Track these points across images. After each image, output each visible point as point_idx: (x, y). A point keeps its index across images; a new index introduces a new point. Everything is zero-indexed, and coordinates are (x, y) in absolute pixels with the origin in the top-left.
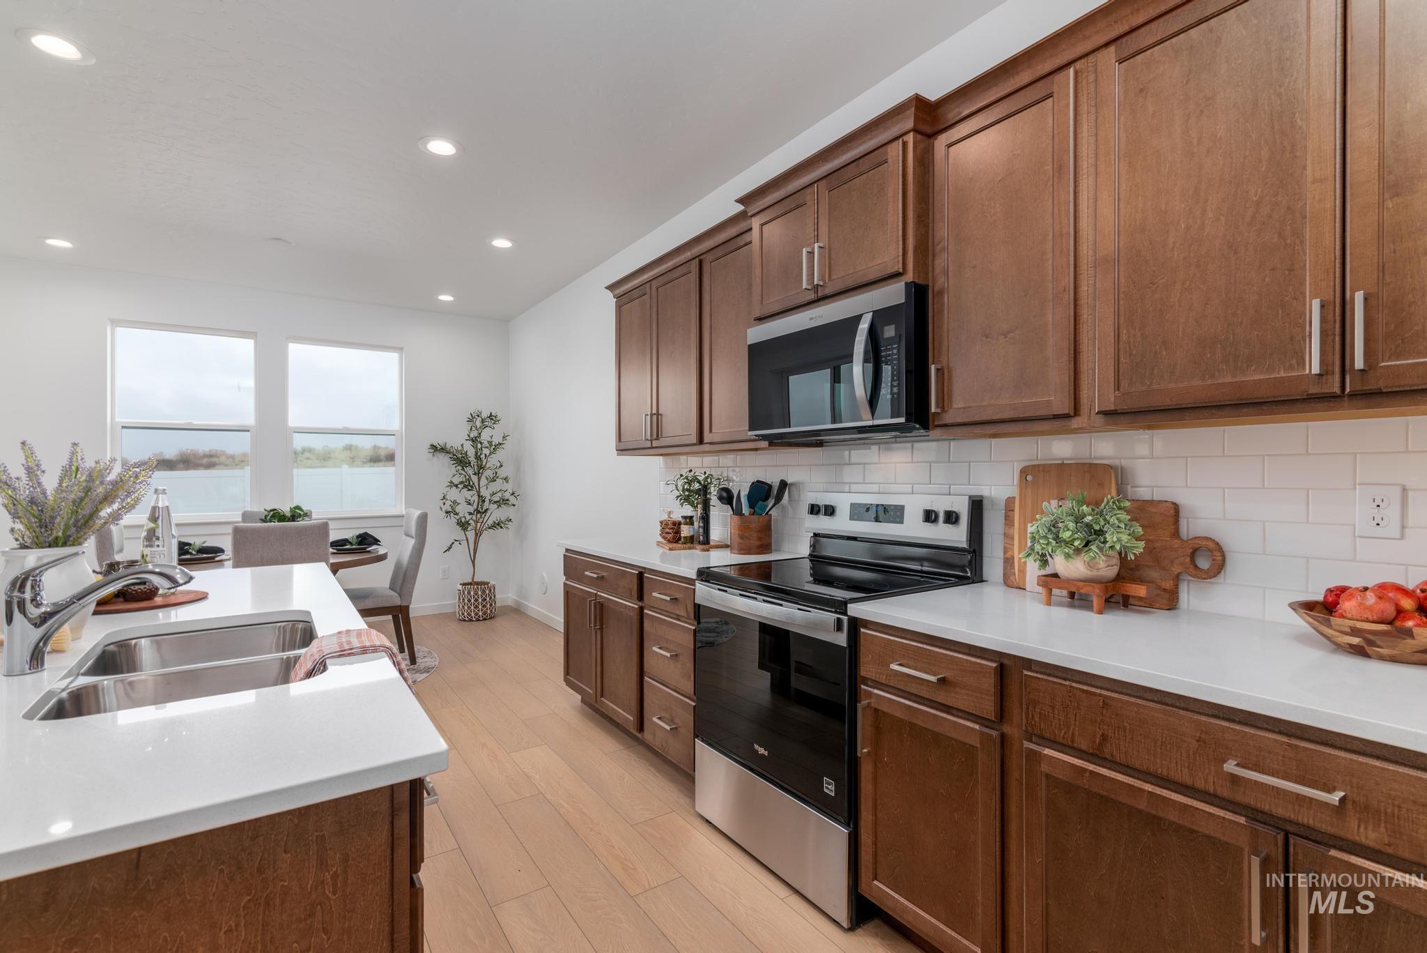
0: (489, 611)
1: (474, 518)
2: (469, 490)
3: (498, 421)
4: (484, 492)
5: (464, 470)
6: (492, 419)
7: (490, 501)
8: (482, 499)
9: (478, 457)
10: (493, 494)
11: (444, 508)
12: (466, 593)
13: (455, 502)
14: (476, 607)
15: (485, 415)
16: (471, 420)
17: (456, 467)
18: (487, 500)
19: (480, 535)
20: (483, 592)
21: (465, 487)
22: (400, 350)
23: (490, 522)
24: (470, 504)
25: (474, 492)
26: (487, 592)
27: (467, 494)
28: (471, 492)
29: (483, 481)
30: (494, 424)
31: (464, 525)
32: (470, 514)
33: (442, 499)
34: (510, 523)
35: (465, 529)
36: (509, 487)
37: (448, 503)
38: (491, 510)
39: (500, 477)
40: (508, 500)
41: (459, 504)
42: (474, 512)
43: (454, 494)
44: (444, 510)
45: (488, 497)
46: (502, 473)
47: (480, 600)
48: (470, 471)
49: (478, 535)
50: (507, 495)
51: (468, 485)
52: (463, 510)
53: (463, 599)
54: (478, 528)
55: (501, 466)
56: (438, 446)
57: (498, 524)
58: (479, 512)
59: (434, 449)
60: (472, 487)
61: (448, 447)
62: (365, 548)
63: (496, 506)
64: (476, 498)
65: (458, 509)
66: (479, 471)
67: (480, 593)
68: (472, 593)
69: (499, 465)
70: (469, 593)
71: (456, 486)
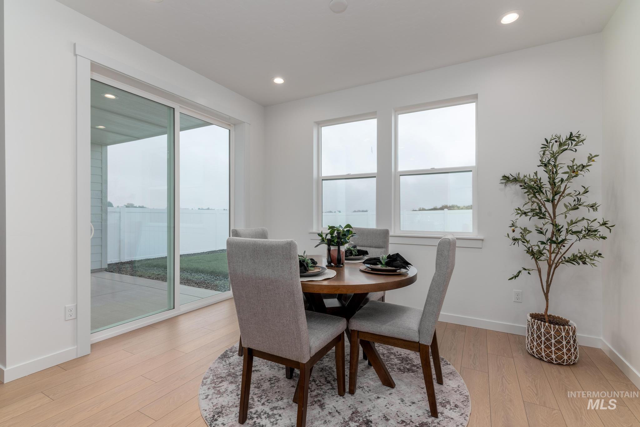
0: (566, 357)
1: (548, 247)
2: (541, 218)
3: (582, 141)
4: (561, 221)
5: (536, 197)
6: (574, 140)
7: (567, 231)
8: (557, 229)
9: (553, 183)
10: (572, 223)
11: (512, 235)
12: (535, 327)
13: (525, 230)
14: (548, 347)
15: (563, 139)
16: (546, 145)
17: (528, 195)
18: (564, 230)
19: (556, 267)
20: (558, 332)
21: (537, 214)
22: (473, 98)
23: (569, 255)
24: (541, 233)
25: (548, 220)
26: (563, 334)
27: (540, 223)
28: (543, 221)
29: (561, 208)
30: (576, 145)
31: (536, 255)
32: (543, 243)
33: (511, 227)
34: (600, 259)
35: (537, 259)
36: (599, 216)
37: (518, 231)
38: (570, 243)
39: (585, 204)
40: (596, 231)
41: (531, 232)
42: (548, 241)
43: (524, 222)
44: (511, 236)
45: (566, 226)
46: (587, 200)
47: (553, 341)
48: (542, 197)
49: (552, 266)
50: (595, 225)
51: (540, 214)
52: (534, 239)
53: (532, 333)
54: (552, 258)
55: (586, 192)
56: (510, 177)
57: (581, 258)
58: (552, 242)
59: (506, 179)
60: (544, 215)
61: (522, 176)
62: (395, 271)
63: (574, 237)
64: (550, 228)
65: (528, 237)
66: (553, 197)
67: (552, 333)
68: (543, 330)
69: (582, 190)
70: (539, 329)
71: (525, 213)
